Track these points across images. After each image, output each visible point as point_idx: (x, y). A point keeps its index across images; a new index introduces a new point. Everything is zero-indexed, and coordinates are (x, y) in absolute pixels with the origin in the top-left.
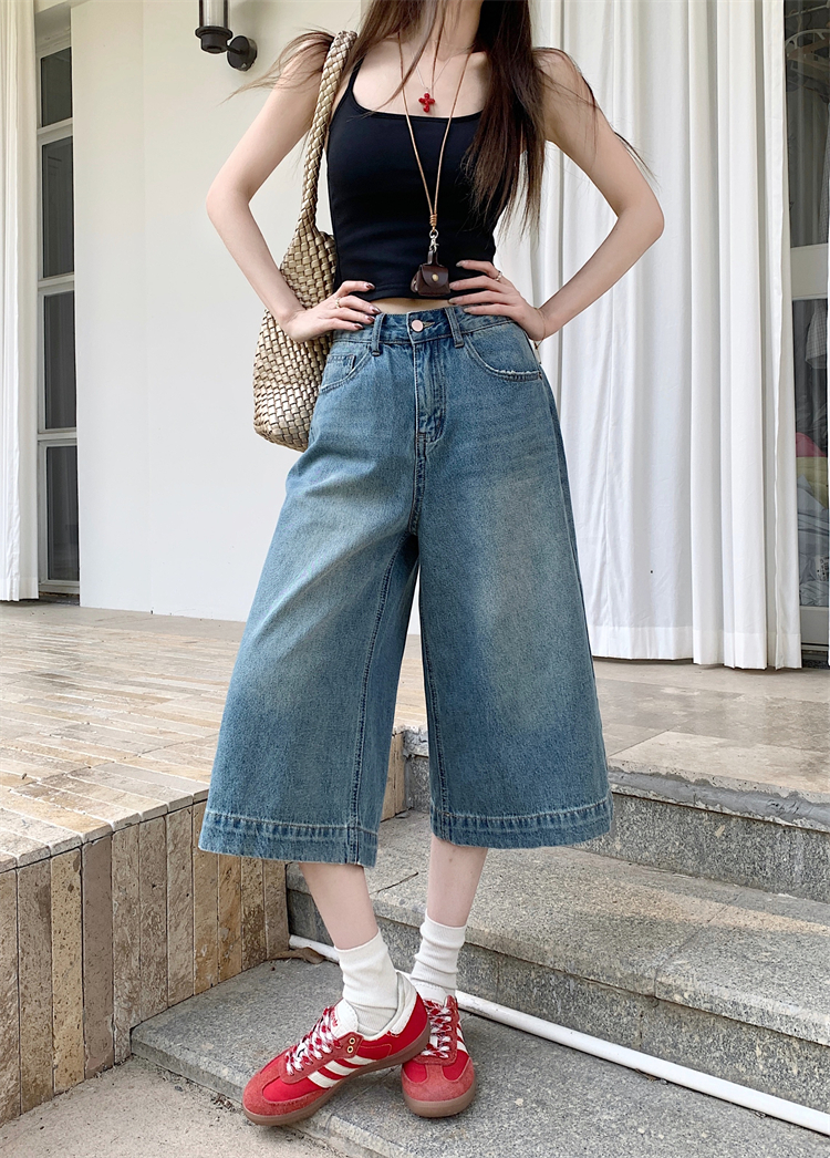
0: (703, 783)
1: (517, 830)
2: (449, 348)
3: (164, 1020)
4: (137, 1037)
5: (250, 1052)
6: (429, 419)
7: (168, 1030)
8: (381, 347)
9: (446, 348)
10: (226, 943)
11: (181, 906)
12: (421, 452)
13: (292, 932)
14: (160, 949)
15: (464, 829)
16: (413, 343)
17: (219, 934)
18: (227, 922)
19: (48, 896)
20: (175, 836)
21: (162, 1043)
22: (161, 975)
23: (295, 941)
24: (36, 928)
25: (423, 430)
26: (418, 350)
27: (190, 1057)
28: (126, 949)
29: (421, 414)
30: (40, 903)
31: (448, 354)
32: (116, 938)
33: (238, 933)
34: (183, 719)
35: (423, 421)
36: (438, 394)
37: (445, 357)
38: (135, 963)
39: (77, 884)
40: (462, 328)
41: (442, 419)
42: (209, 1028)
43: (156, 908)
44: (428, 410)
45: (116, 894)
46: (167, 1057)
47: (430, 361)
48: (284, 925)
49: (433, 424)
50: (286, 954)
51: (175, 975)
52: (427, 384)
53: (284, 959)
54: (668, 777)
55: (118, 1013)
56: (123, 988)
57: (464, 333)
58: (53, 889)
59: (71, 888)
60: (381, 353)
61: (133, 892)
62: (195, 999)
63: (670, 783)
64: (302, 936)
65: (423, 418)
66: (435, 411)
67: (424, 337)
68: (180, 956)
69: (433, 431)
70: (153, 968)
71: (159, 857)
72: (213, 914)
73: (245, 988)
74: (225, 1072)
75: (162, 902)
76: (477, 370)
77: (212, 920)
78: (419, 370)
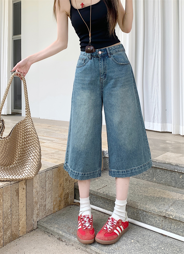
0: (177, 165)
1: (126, 173)
2: (108, 58)
3: (45, 219)
4: (39, 223)
5: (66, 228)
6: (103, 75)
7: (46, 222)
8: (91, 58)
9: (107, 58)
10: (60, 201)
11: (50, 193)
12: (102, 83)
13: (75, 198)
14: (44, 203)
15: (114, 173)
16: (99, 57)
17: (58, 199)
18: (60, 196)
19: (18, 191)
20: (48, 176)
21: (45, 225)
22: (45, 209)
23: (75, 201)
24: (15, 198)
25: (102, 78)
26: (100, 59)
27: (52, 229)
28: (36, 203)
29: (101, 74)
30: (16, 192)
31: (107, 59)
32: (34, 200)
33: (63, 199)
35: (102, 75)
36: (105, 69)
37: (107, 60)
38: (38, 206)
39: (25, 188)
40: (110, 53)
41: (106, 75)
42: (56, 222)
43: (44, 193)
44: (103, 73)
45: (34, 190)
46: (46, 228)
47: (103, 61)
48: (73, 197)
49: (104, 76)
50: (73, 204)
51: (48, 209)
52: (102, 67)
54: (168, 164)
55: (35, 218)
56: (36, 212)
57: (111, 54)
58: (20, 189)
60: (91, 59)
61: (38, 189)
62: (53, 214)
63: (168, 165)
64: (77, 199)
65: (101, 75)
66: (104, 73)
67: (102, 55)
68: (49, 204)
69: (104, 78)
70: (43, 207)
71: (45, 181)
72: (57, 195)
73: (64, 212)
74: (61, 232)
75: (45, 192)
76: (114, 63)
78: (101, 63)
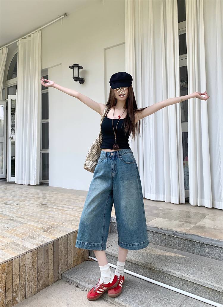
2: (117, 158)
3: (67, 272)
4: (62, 275)
5: (82, 278)
7: (68, 274)
10: (78, 258)
11: (70, 252)
12: (113, 176)
13: (89, 255)
14: (66, 259)
15: (122, 245)
16: (111, 157)
17: (77, 256)
18: (78, 254)
19: (48, 251)
20: (69, 239)
21: (67, 276)
22: (67, 264)
23: (90, 257)
24: (46, 256)
27: (72, 279)
28: (61, 260)
29: (112, 169)
30: (47, 252)
32: (59, 258)
33: (80, 256)
34: (70, 215)
36: (115, 166)
37: (116, 160)
38: (62, 262)
39: (53, 249)
42: (75, 273)
43: (66, 252)
45: (59, 250)
46: (68, 279)
47: (114, 160)
48: (88, 254)
49: (114, 171)
50: (88, 260)
51: (69, 264)
52: (113, 164)
53: (88, 261)
55: (59, 271)
56: (60, 266)
57: (120, 155)
58: (49, 249)
59: (52, 249)
60: (106, 159)
61: (62, 249)
62: (73, 268)
63: (156, 229)
64: (91, 256)
66: (115, 169)
67: (113, 156)
68: (70, 260)
70: (65, 263)
71: (66, 243)
72: (76, 253)
73: (81, 266)
74: (78, 281)
75: (67, 251)
77: (76, 254)
78: (112, 162)
